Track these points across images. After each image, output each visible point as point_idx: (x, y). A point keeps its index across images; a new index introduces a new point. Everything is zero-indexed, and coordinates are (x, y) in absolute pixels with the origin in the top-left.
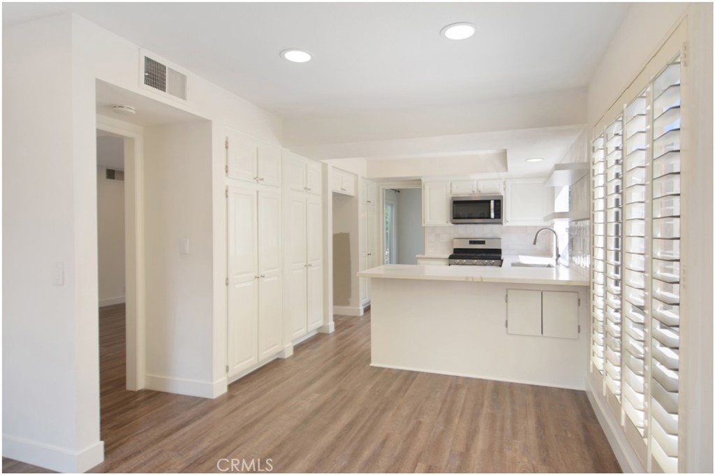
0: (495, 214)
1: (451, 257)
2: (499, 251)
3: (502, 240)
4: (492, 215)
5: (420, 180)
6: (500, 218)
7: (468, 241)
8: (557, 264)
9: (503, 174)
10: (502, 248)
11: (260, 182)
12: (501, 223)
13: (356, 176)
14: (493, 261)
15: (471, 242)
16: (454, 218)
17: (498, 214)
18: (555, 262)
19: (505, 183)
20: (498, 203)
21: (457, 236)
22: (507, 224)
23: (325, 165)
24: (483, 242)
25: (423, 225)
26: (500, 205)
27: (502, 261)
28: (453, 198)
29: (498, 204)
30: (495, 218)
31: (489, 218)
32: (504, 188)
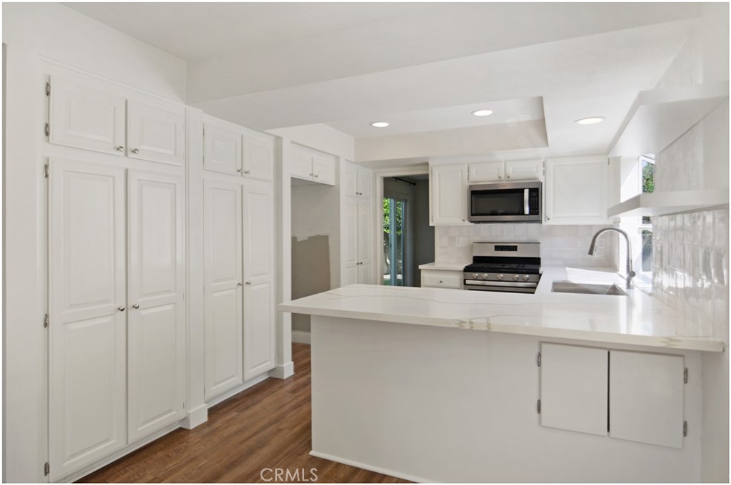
0: (530, 209)
1: (467, 269)
2: (537, 261)
3: (541, 246)
4: (527, 210)
5: (427, 164)
6: (537, 214)
7: (493, 246)
8: (629, 286)
9: (543, 151)
10: (542, 256)
11: (131, 155)
12: (540, 221)
13: (337, 158)
14: (527, 276)
15: (498, 248)
16: (472, 215)
17: (536, 208)
18: (625, 282)
19: (544, 165)
20: (536, 193)
21: (478, 239)
22: (549, 223)
23: (278, 140)
24: (514, 248)
25: (431, 225)
26: (538, 196)
27: (541, 275)
28: (470, 186)
29: (534, 194)
30: (531, 213)
31: (523, 213)
32: (544, 173)
